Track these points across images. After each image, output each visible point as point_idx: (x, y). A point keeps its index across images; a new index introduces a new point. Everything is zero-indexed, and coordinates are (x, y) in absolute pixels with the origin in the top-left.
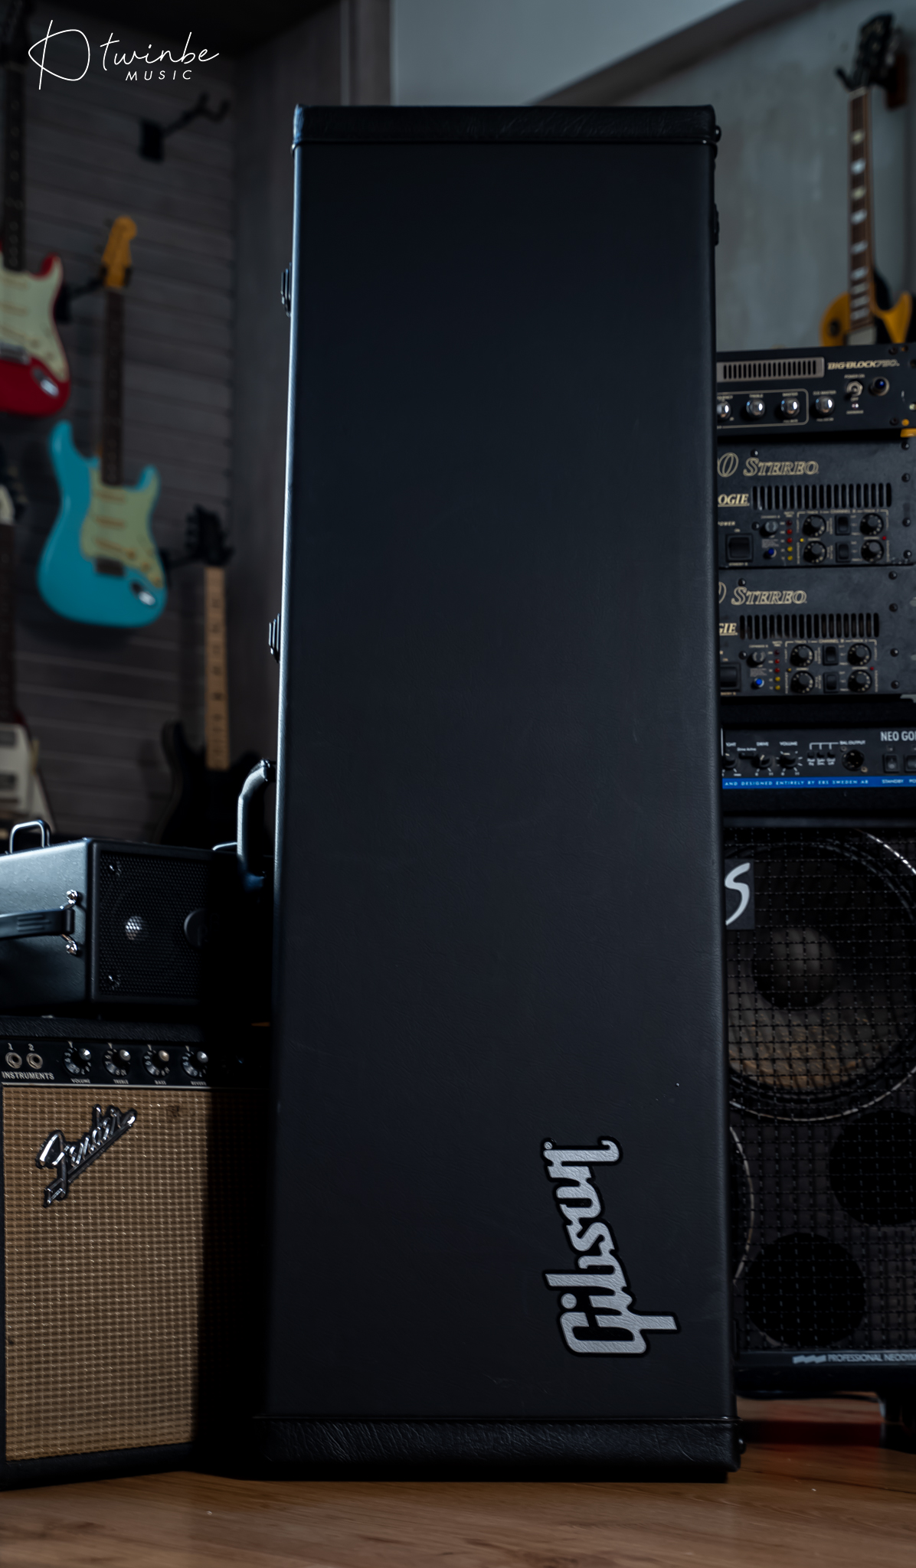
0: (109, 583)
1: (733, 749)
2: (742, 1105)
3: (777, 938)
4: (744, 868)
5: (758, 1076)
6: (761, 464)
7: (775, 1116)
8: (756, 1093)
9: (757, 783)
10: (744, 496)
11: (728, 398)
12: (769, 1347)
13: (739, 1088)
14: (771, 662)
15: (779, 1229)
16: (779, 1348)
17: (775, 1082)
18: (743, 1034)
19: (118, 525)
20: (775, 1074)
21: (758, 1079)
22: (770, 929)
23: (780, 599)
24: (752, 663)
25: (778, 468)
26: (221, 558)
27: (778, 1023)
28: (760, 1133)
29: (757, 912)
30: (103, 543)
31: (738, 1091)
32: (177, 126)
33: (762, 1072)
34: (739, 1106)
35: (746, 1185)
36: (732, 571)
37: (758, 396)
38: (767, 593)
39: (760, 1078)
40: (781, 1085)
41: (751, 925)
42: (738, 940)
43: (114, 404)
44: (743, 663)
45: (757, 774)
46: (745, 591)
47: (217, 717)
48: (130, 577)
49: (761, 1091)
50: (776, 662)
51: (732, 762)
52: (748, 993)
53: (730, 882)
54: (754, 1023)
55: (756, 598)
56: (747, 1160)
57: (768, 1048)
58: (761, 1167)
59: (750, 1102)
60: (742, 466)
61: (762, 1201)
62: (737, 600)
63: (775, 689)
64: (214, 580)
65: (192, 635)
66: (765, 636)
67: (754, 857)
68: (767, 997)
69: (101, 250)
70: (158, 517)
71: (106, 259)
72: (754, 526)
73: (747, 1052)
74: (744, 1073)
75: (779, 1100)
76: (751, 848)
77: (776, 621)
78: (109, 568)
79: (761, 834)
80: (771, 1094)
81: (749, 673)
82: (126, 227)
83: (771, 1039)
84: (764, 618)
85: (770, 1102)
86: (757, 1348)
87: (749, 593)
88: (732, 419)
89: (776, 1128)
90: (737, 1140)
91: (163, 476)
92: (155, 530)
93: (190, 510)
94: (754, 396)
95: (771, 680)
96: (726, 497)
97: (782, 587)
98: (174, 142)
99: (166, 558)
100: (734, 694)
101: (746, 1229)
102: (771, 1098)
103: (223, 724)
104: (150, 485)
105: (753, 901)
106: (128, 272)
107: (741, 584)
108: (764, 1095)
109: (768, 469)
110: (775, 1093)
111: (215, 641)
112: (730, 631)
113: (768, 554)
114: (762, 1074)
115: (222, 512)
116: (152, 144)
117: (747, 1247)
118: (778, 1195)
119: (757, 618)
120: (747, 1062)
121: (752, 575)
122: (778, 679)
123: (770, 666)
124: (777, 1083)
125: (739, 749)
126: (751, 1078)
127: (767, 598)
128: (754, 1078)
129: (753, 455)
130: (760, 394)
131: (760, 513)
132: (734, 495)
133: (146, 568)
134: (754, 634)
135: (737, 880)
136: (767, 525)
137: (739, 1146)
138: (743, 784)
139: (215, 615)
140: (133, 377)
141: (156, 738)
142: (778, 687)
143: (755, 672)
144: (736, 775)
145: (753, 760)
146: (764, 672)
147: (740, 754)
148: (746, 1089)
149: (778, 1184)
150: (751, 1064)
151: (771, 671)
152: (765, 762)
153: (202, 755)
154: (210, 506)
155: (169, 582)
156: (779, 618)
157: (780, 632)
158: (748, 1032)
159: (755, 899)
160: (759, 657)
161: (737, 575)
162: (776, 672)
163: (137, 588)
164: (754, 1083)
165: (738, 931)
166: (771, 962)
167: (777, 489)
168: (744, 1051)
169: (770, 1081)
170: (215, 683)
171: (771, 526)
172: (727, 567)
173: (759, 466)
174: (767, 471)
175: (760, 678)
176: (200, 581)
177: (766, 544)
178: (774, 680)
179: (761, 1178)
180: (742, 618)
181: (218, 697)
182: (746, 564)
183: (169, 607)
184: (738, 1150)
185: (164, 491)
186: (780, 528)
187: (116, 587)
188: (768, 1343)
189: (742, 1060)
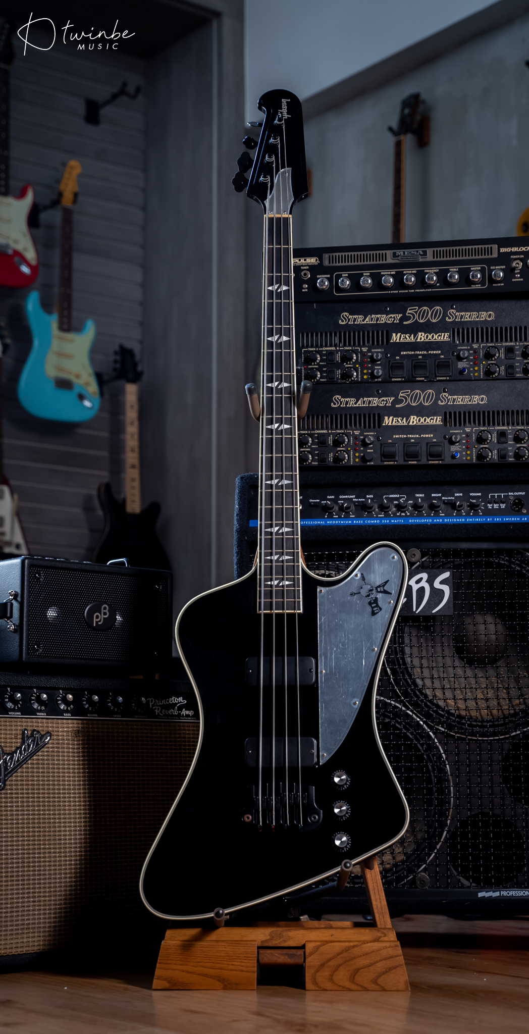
0: (63, 394)
1: (439, 498)
2: (445, 729)
3: (468, 620)
4: (446, 575)
5: (455, 710)
6: (457, 314)
7: (467, 736)
8: (454, 721)
9: (455, 520)
10: (446, 334)
11: (435, 271)
12: (462, 886)
13: (444, 718)
14: (464, 441)
15: (469, 810)
16: (469, 887)
17: (466, 714)
18: (446, 682)
19: (70, 357)
20: (467, 709)
21: (455, 712)
22: (463, 614)
23: (470, 401)
24: (452, 443)
25: (469, 316)
26: (136, 377)
27: (469, 675)
28: (457, 747)
29: (454, 604)
30: (59, 369)
31: (442, 720)
32: (108, 102)
33: (458, 707)
34: (443, 730)
35: (448, 781)
36: (439, 383)
37: (455, 270)
38: (461, 397)
39: (457, 711)
40: (471, 716)
41: (450, 612)
42: (442, 622)
43: (67, 280)
44: (446, 442)
45: (455, 514)
46: (447, 396)
47: (133, 480)
48: (77, 390)
49: (457, 719)
50: (467, 441)
51: (439, 507)
52: (449, 656)
53: (437, 585)
54: (453, 676)
55: (454, 400)
56: (448, 764)
57: (462, 692)
58: (457, 769)
59: (450, 727)
60: (445, 315)
61: (458, 791)
62: (442, 402)
63: (466, 459)
64: (131, 392)
65: (117, 428)
66: (460, 425)
67: (453, 568)
68: (462, 659)
69: (58, 181)
70: (95, 350)
71: (62, 187)
72: (453, 354)
73: (449, 694)
74: (446, 708)
75: (469, 725)
76: (450, 562)
77: (467, 415)
78: (64, 384)
79: (457, 553)
80: (464, 721)
81: (450, 449)
82: (75, 167)
83: (464, 686)
84: (460, 413)
85: (463, 727)
86: (455, 887)
87: (450, 397)
88: (438, 285)
89: (467, 744)
90: (442, 752)
91: (98, 325)
92: (92, 361)
93: (117, 348)
94: (452, 270)
95: (464, 453)
96: (435, 335)
97: (471, 393)
98: (107, 112)
99: (99, 377)
100: (440, 462)
101: (448, 810)
102: (464, 724)
103: (137, 484)
104: (90, 330)
105: (452, 596)
106: (76, 195)
107: (445, 392)
108: (459, 723)
109: (462, 316)
110: (466, 721)
111: (132, 431)
112: (438, 422)
113: (462, 371)
114: (458, 709)
115: (137, 349)
116: (93, 114)
117: (449, 822)
118: (469, 787)
119: (455, 413)
120: (448, 701)
121: (451, 385)
122: (469, 452)
123: (464, 444)
124: (468, 714)
125: (443, 498)
126: (451, 711)
127: (461, 400)
128: (453, 711)
129: (452, 308)
130: (456, 268)
131: (457, 345)
132: (440, 334)
133: (87, 384)
134: (453, 423)
135: (441, 583)
136: (461, 353)
137: (443, 755)
138: (446, 520)
139: (131, 414)
140: (79, 262)
141: (94, 492)
142: (469, 458)
143: (454, 448)
144: (441, 515)
145: (452, 505)
146: (460, 448)
147: (444, 502)
148: (448, 718)
149: (468, 780)
150: (451, 702)
151: (464, 447)
152: (460, 506)
153: (124, 503)
154: (128, 344)
155: (102, 394)
156: (469, 413)
157: (470, 422)
158: (449, 681)
159: (454, 596)
160: (456, 438)
161: (442, 385)
162: (467, 448)
163: (81, 397)
164: (453, 715)
165: (442, 616)
166: (464, 636)
167: (468, 330)
168: (446, 694)
169: (463, 713)
170: (131, 457)
171: (464, 354)
172: (435, 380)
173: (456, 315)
174: (461, 318)
175: (457, 452)
176: (122, 392)
177: (461, 365)
178: (466, 453)
179: (457, 777)
180: (445, 413)
181: (133, 467)
182: (448, 378)
183: (101, 409)
184: (443, 758)
185: (98, 334)
186: (470, 355)
187: (68, 397)
188: (462, 883)
189: (445, 700)
